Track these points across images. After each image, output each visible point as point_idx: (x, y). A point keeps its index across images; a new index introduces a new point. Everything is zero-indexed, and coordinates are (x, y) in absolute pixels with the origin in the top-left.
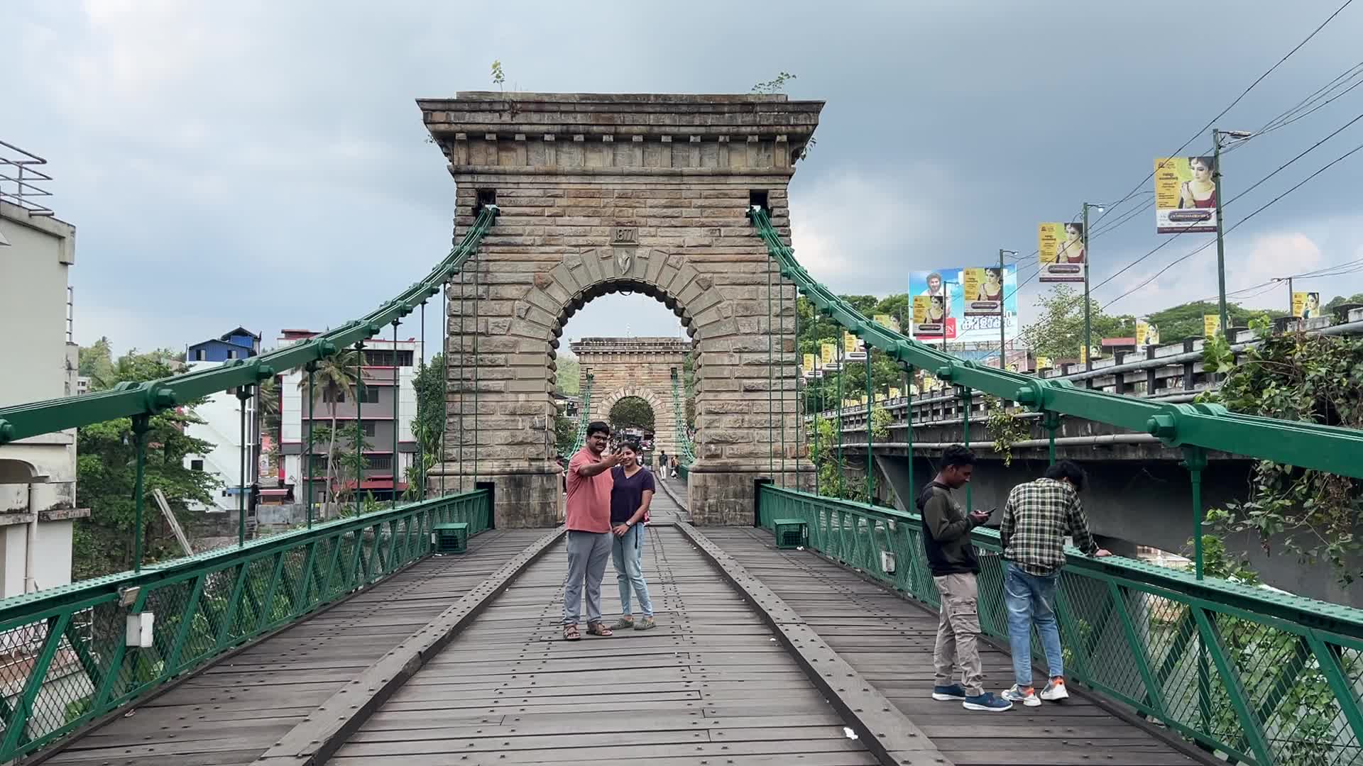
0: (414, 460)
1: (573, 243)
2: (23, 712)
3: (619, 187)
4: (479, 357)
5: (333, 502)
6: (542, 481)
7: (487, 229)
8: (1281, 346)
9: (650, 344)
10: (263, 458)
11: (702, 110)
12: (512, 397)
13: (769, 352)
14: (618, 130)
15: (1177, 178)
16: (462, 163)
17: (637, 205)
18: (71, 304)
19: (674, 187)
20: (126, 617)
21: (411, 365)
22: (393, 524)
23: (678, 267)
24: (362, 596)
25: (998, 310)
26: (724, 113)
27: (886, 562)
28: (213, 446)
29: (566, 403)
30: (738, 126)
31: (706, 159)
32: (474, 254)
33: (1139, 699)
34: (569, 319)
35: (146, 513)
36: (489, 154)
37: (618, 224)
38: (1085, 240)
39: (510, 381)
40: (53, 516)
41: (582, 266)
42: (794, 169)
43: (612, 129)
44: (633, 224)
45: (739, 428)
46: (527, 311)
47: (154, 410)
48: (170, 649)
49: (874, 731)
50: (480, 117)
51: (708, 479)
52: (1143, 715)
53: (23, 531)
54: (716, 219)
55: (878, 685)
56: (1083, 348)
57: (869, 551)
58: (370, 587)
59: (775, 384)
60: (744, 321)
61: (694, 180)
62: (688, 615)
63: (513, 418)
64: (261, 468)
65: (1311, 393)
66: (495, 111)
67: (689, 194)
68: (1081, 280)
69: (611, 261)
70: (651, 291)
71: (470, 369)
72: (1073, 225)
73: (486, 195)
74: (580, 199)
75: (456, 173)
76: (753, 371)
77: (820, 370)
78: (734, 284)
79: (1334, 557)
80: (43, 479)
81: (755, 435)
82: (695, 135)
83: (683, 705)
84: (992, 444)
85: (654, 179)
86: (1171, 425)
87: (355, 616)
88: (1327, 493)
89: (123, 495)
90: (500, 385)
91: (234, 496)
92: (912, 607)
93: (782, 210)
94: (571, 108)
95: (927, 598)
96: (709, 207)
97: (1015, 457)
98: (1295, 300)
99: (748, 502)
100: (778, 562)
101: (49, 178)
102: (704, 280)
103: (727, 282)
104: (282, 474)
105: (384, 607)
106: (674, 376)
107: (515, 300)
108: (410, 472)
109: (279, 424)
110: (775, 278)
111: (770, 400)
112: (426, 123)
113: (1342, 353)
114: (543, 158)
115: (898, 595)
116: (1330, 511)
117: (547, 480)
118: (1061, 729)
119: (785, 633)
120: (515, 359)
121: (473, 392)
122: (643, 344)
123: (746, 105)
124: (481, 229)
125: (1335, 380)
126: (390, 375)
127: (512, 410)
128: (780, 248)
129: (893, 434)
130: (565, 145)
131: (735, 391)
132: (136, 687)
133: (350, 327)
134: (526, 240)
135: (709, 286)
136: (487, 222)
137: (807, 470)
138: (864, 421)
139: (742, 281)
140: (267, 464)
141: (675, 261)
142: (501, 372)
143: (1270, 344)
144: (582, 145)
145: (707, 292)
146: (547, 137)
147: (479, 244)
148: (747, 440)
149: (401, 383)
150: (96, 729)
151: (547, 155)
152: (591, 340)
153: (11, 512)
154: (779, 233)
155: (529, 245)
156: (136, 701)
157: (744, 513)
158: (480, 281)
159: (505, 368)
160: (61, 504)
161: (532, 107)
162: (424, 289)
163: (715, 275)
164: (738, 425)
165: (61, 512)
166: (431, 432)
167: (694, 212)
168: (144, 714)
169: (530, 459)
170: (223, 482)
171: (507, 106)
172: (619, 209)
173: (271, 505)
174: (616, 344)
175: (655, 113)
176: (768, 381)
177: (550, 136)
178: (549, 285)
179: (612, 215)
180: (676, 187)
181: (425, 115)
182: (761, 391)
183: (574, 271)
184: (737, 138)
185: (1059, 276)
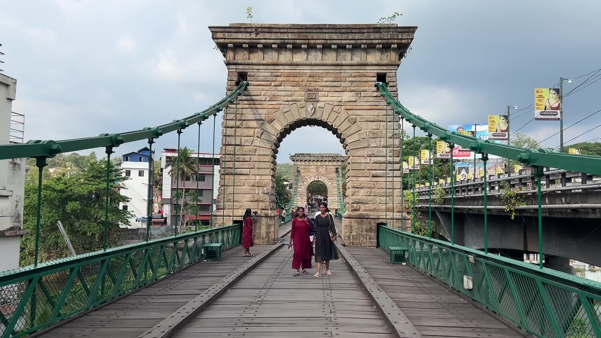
1: (286, 100)
3: (309, 71)
4: (236, 157)
5: (184, 225)
6: (267, 220)
7: (242, 92)
9: (326, 157)
11: (353, 31)
12: (253, 177)
13: (386, 156)
14: (310, 42)
16: (231, 58)
17: (318, 80)
19: (338, 71)
21: (220, 165)
23: (339, 112)
25: (507, 137)
26: (364, 33)
27: (467, 283)
30: (371, 39)
31: (354, 57)
34: (283, 139)
36: (245, 55)
37: (309, 90)
38: (561, 97)
39: (252, 169)
40: (8, 234)
41: (290, 112)
42: (401, 62)
43: (307, 41)
44: (316, 90)
45: (369, 196)
46: (262, 134)
50: (240, 36)
51: (352, 222)
54: (358, 88)
59: (388, 173)
60: (373, 140)
61: (348, 68)
63: (253, 188)
66: (248, 32)
67: (346, 75)
68: (558, 119)
69: (304, 109)
70: (324, 124)
71: (233, 163)
72: (554, 89)
73: (243, 76)
74: (290, 78)
75: (228, 64)
76: (377, 166)
78: (368, 121)
81: (377, 199)
82: (349, 44)
84: (504, 207)
85: (328, 67)
90: (246, 171)
91: (140, 222)
93: (394, 83)
94: (285, 30)
96: (355, 82)
97: (517, 215)
99: (373, 235)
102: (352, 119)
103: (364, 120)
104: (162, 212)
106: (337, 171)
107: (256, 128)
109: (161, 190)
110: (390, 118)
111: (386, 182)
112: (213, 39)
114: (271, 57)
117: (270, 220)
120: (255, 158)
121: (233, 174)
122: (323, 156)
123: (376, 29)
124: (238, 91)
126: (210, 169)
127: (253, 184)
128: (393, 100)
129: (446, 201)
130: (282, 50)
131: (367, 176)
134: (262, 98)
135: (355, 122)
136: (242, 88)
137: (405, 219)
139: (371, 120)
140: (157, 208)
141: (337, 109)
142: (248, 164)
144: (291, 50)
145: (353, 125)
146: (273, 46)
148: (373, 202)
149: (215, 173)
151: (273, 55)
152: (299, 154)
154: (393, 94)
155: (263, 101)
157: (371, 240)
158: (238, 118)
159: (250, 163)
160: (13, 227)
161: (266, 30)
163: (358, 116)
164: (368, 194)
167: (348, 84)
169: (261, 209)
170: (135, 215)
171: (253, 30)
172: (309, 82)
173: (157, 226)
174: (311, 157)
175: (329, 33)
176: (385, 171)
177: (275, 45)
178: (273, 121)
179: (306, 85)
180: (339, 71)
181: (213, 35)
182: (381, 176)
183: (286, 114)
184: (371, 46)
185: (546, 117)
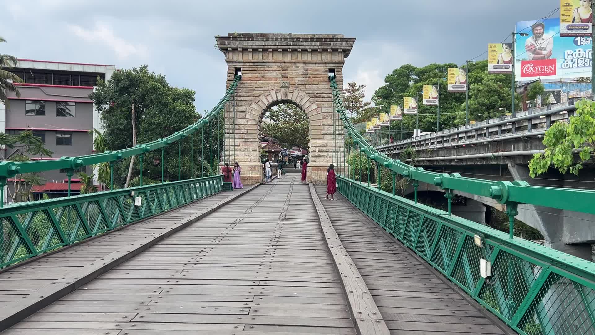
9: (306, 40)
174: (268, 40)
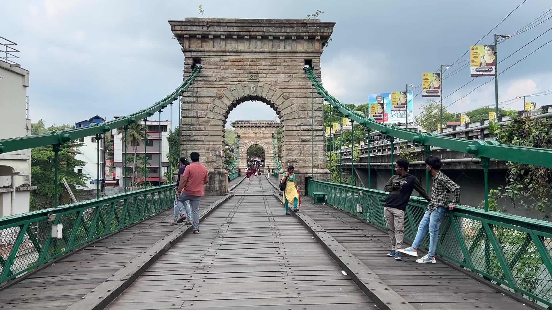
0: (168, 170)
1: (232, 80)
2: (10, 263)
3: (251, 57)
4: (194, 126)
5: (135, 186)
6: (220, 177)
7: (197, 74)
8: (520, 122)
9: (263, 123)
10: (107, 169)
11: (285, 26)
12: (207, 143)
13: (312, 125)
14: (251, 34)
15: (479, 54)
16: (187, 47)
17: (258, 65)
18: (28, 103)
19: (273, 58)
20: (51, 226)
21: (166, 131)
22: (159, 193)
23: (275, 90)
24: (147, 221)
25: (405, 109)
26: (294, 27)
27: (359, 208)
28: (86, 163)
29: (229, 147)
30: (300, 32)
31: (287, 46)
32: (192, 84)
33: (461, 260)
34: (230, 112)
35: (59, 190)
36: (198, 44)
37: (251, 73)
38: (441, 80)
39: (207, 137)
40: (22, 189)
41: (236, 90)
42: (323, 50)
43: (248, 33)
44: (257, 73)
45: (300, 156)
46: (214, 108)
47: (61, 142)
48: (69, 240)
49: (354, 272)
50: (194, 28)
52: (462, 267)
53: (10, 194)
54: (290, 71)
55: (356, 255)
56: (439, 125)
57: (352, 205)
58: (150, 218)
59: (314, 138)
60: (302, 113)
61: (282, 55)
62: (279, 228)
63: (207, 152)
64: (106, 172)
65: (532, 141)
66: (201, 26)
67: (280, 60)
68: (439, 96)
69: (248, 88)
70: (264, 100)
71: (190, 131)
72: (436, 74)
73: (197, 60)
74: (235, 62)
75: (184, 51)
76: (305, 133)
77: (332, 134)
78: (298, 98)
79: (540, 209)
80: (17, 174)
81: (306, 159)
82: (282, 36)
83: (277, 262)
85: (265, 54)
86: (476, 149)
87: (144, 228)
88: (538, 182)
89: (50, 183)
90: (202, 138)
91: (95, 183)
92: (368, 226)
93: (318, 67)
94: (231, 25)
95: (375, 223)
96: (288, 66)
97: (411, 168)
98: (526, 105)
99: (303, 186)
100: (315, 209)
101: (18, 51)
102: (286, 96)
103: (295, 96)
104: (114, 175)
105: (156, 225)
106: (273, 136)
107: (208, 103)
108: (166, 175)
109: (113, 155)
110: (315, 95)
111: (312, 145)
112: (172, 30)
113: (546, 125)
114: (220, 45)
115: (363, 221)
116: (539, 189)
118: (429, 272)
119: (318, 235)
120: (209, 128)
121: (192, 141)
122: (261, 123)
123: (303, 24)
124: (195, 74)
125: (542, 136)
126: (158, 135)
127: (207, 148)
128: (317, 83)
129: (362, 159)
130: (229, 40)
131: (298, 141)
132: (56, 254)
133: (141, 112)
134: (213, 79)
135: (288, 98)
136: (197, 72)
137: (327, 173)
138: (350, 154)
139: (301, 96)
140: (108, 171)
141: (274, 88)
142: (203, 133)
143: (516, 121)
144: (236, 40)
145: (287, 101)
146: (222, 37)
147: (194, 80)
148: (303, 161)
149: (162, 138)
150: (40, 270)
151: (222, 44)
152: (239, 121)
153: (5, 187)
154: (317, 77)
155: (214, 81)
156: (55, 260)
157: (301, 191)
158: (194, 96)
159: (204, 131)
160: (25, 184)
161: (216, 24)
162: (172, 98)
163: (290, 94)
165: (25, 187)
166: (175, 158)
167: (282, 68)
168: (58, 265)
169: (215, 168)
170: (90, 178)
171: (205, 24)
172: (251, 66)
173: (110, 188)
174: (250, 123)
175: (266, 27)
176: (311, 137)
177: (223, 36)
178: (222, 97)
179: (248, 69)
180: (275, 57)
181: (172, 27)
182: (309, 141)
183: (233, 92)
184: (299, 37)
185: (430, 94)
